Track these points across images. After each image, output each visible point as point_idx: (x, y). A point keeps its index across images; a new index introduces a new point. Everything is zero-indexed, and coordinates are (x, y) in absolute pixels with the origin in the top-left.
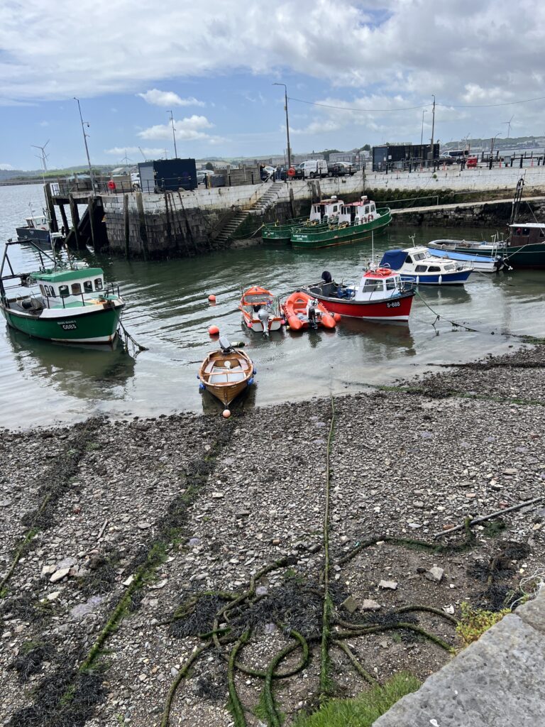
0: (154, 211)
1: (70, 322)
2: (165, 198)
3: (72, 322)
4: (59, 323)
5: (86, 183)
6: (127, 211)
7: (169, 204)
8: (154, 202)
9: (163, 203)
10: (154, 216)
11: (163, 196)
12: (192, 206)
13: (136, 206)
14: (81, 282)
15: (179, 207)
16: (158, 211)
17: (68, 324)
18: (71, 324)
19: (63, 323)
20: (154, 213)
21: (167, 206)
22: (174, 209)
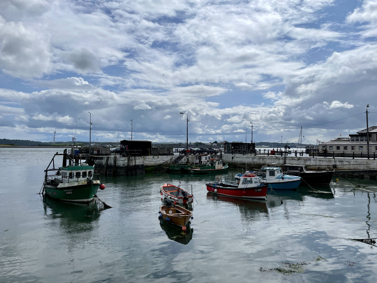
0: (122, 165)
1: (70, 190)
2: (128, 159)
3: (71, 190)
4: (64, 191)
5: (86, 150)
6: (107, 164)
7: (129, 162)
8: (122, 160)
9: (126, 161)
10: (121, 167)
11: (127, 158)
12: (140, 164)
13: (112, 162)
14: (81, 172)
15: (134, 164)
16: (123, 165)
17: (69, 191)
18: (70, 191)
19: (66, 190)
20: (121, 166)
21: (128, 163)
22: (131, 164)
